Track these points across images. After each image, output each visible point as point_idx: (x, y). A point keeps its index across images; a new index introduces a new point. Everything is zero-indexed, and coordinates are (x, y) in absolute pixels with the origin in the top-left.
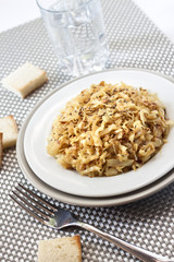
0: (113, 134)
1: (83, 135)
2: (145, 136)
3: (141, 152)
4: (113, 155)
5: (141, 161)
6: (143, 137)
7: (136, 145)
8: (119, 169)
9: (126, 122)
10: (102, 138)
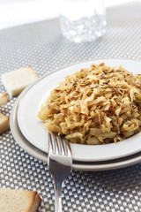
0: (100, 105)
1: (73, 102)
2: (132, 112)
3: (125, 126)
4: (98, 125)
5: (123, 135)
6: (129, 113)
7: (121, 120)
8: (101, 139)
9: (115, 97)
10: (89, 108)
